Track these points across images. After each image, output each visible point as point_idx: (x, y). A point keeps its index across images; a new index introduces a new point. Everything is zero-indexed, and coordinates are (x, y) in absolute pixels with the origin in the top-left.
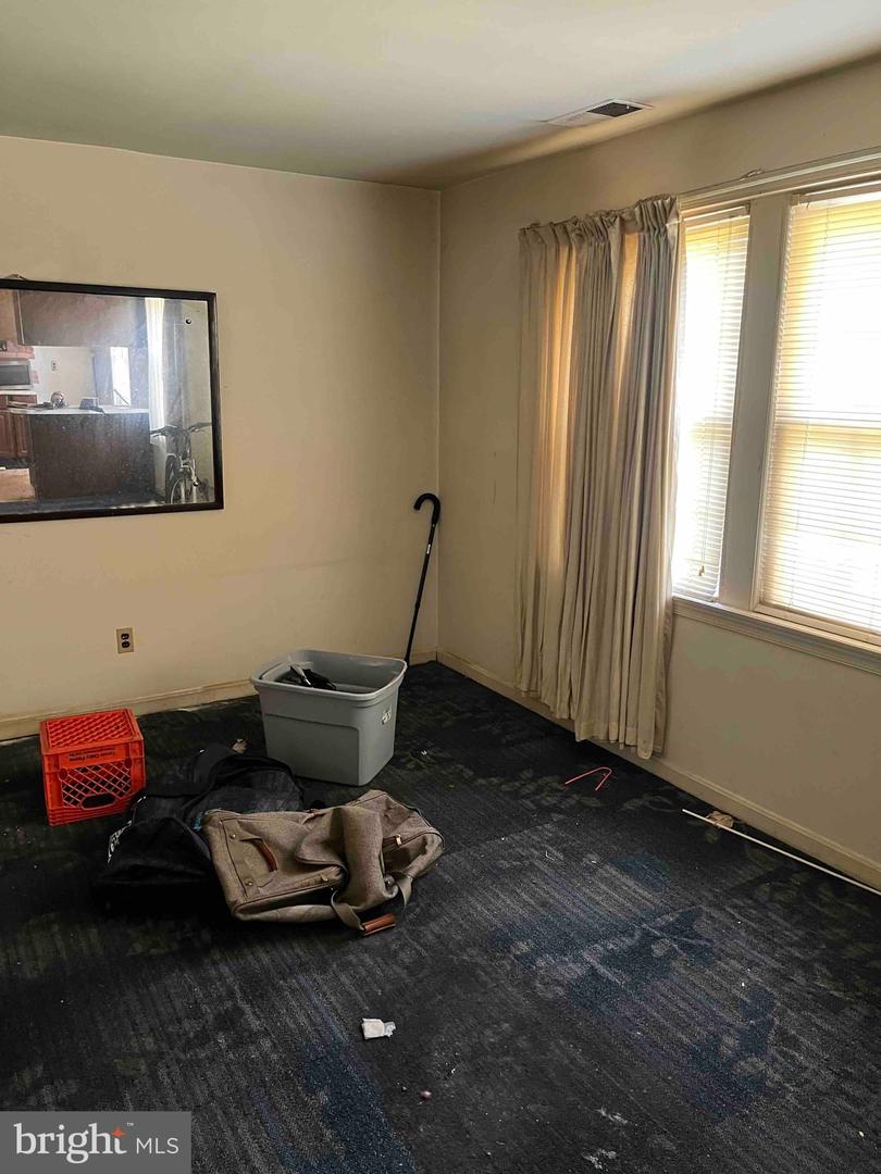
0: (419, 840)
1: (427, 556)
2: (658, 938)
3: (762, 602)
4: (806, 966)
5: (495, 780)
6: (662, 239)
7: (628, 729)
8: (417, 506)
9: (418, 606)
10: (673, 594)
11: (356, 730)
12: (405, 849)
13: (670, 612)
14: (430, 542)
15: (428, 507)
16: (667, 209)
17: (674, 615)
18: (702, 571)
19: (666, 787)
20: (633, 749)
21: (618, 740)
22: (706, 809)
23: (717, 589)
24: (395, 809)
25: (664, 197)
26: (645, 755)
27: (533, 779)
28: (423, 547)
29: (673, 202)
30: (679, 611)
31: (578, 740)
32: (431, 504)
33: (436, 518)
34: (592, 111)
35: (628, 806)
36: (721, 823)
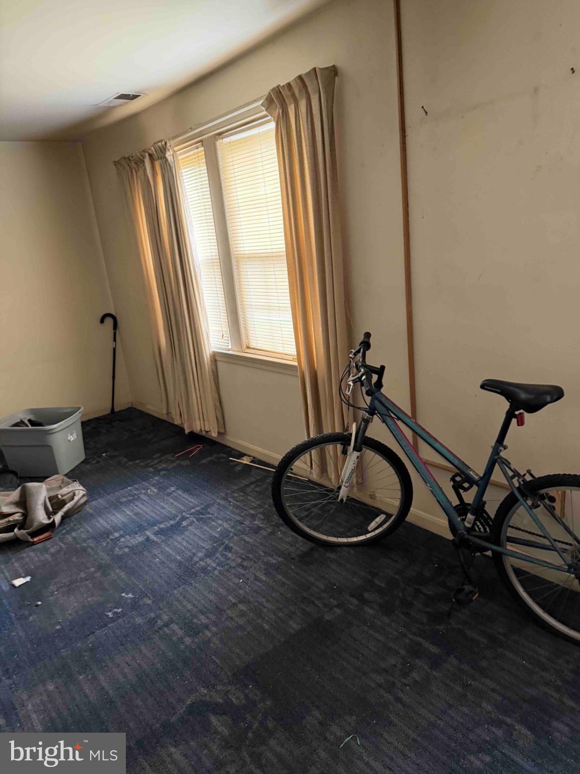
0: (71, 494)
1: (114, 349)
2: (188, 518)
3: (248, 348)
4: (253, 517)
5: (138, 461)
6: (167, 163)
7: (205, 423)
8: (102, 321)
9: (114, 377)
10: (213, 350)
11: (50, 447)
12: (63, 500)
13: (213, 360)
14: (115, 340)
15: (109, 322)
16: (164, 147)
17: (216, 361)
18: (223, 336)
19: (228, 449)
20: (209, 433)
21: (201, 430)
22: (241, 455)
23: (230, 344)
24: (66, 482)
25: (161, 141)
26: (214, 434)
27: (159, 458)
28: (111, 344)
29: (166, 143)
30: (218, 358)
31: (187, 434)
32: (110, 319)
33: (115, 326)
34: (116, 98)
35: (203, 462)
36: (245, 461)
